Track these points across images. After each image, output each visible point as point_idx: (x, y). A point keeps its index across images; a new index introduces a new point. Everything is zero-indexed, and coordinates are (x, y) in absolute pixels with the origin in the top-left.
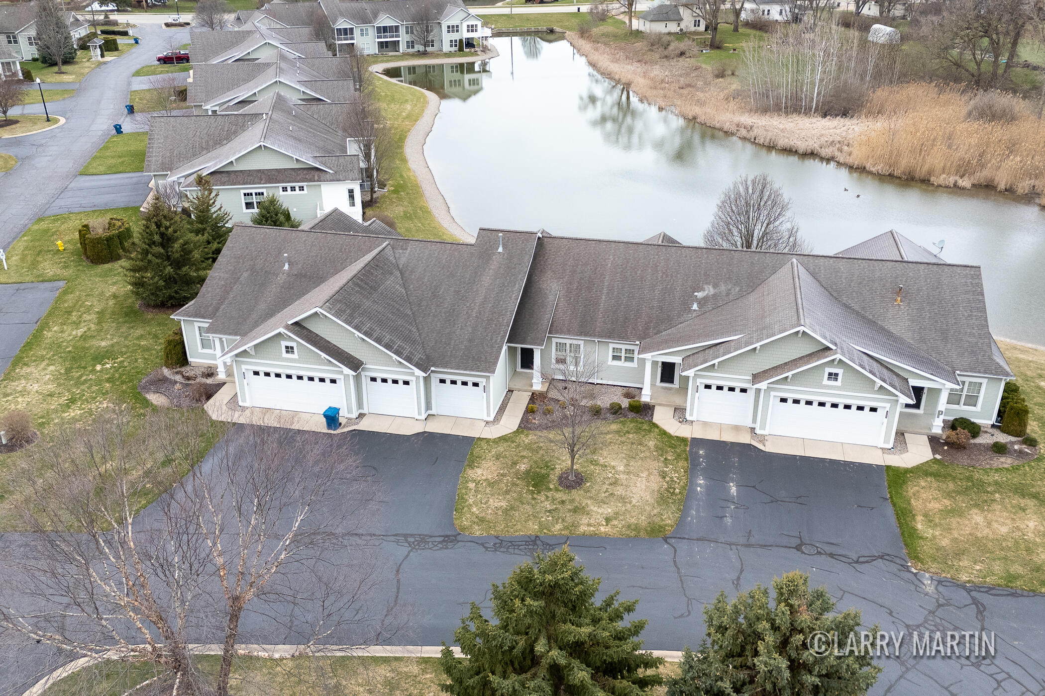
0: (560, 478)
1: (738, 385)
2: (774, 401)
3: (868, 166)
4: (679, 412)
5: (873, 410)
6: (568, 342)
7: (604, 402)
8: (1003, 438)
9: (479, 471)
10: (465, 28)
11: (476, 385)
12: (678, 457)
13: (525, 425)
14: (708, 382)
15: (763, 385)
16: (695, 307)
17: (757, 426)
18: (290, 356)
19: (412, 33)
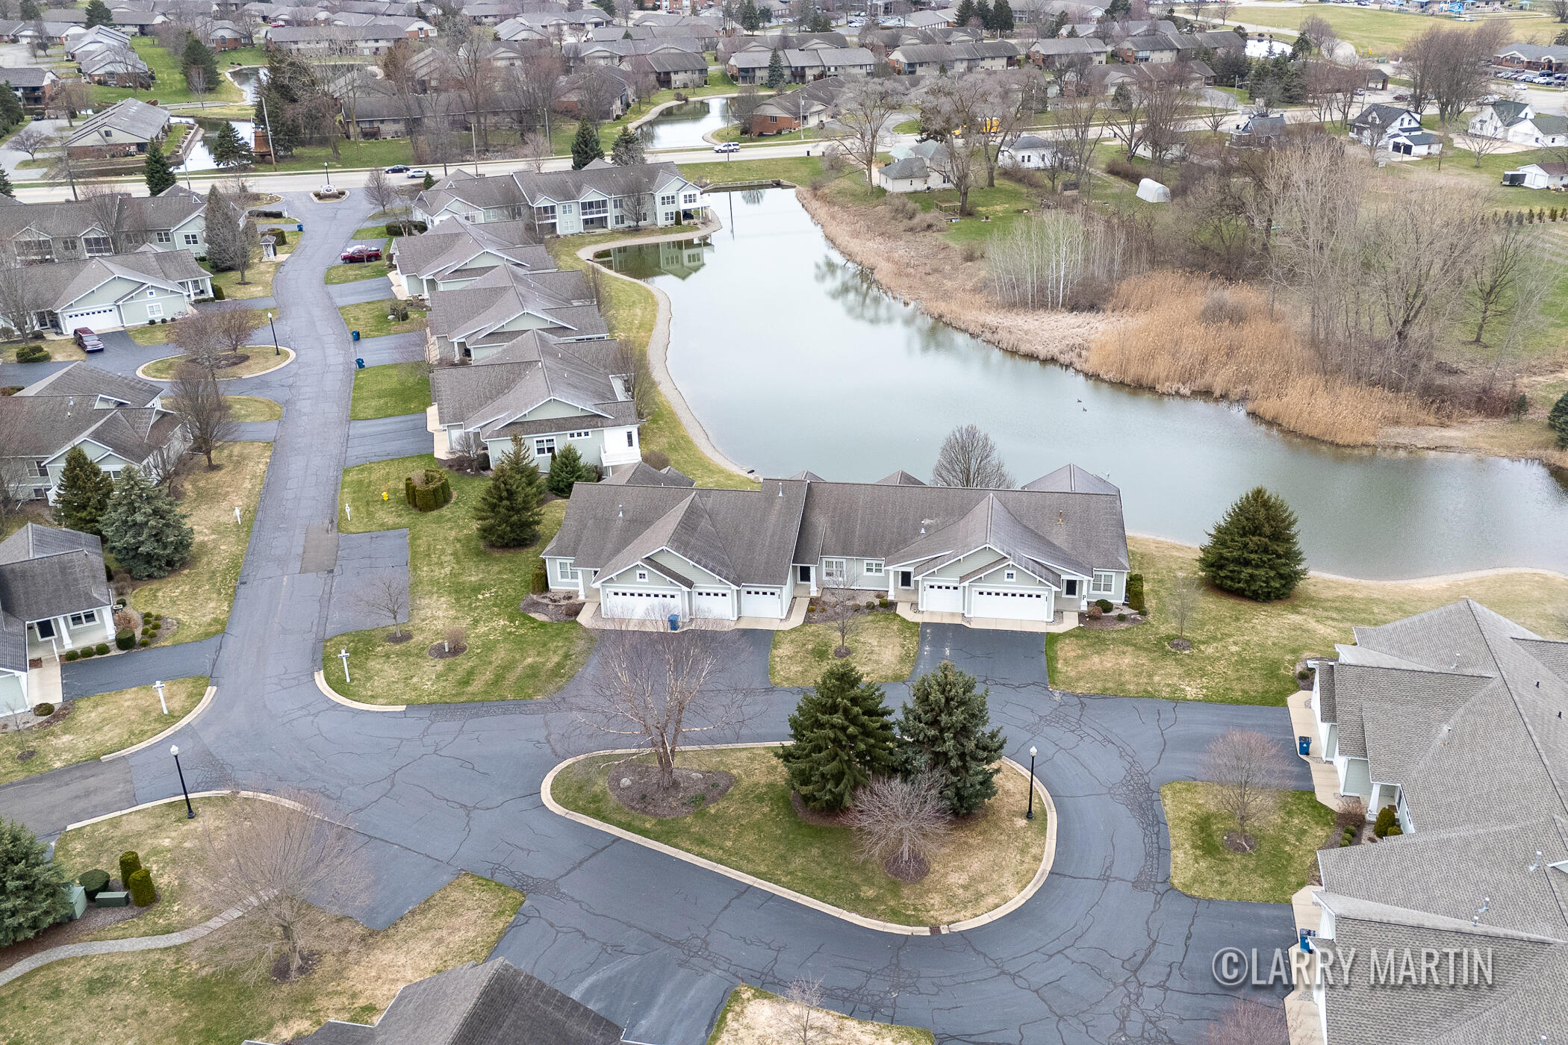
0: (835, 651)
1: (952, 585)
2: (975, 595)
3: (1102, 373)
4: (914, 605)
5: (1038, 596)
6: (834, 560)
7: (862, 601)
8: (1127, 611)
9: (781, 651)
10: (682, 199)
11: (772, 594)
12: (913, 635)
13: (808, 621)
14: (932, 584)
15: (966, 584)
16: (923, 531)
17: (966, 612)
18: (642, 580)
19: (621, 206)
